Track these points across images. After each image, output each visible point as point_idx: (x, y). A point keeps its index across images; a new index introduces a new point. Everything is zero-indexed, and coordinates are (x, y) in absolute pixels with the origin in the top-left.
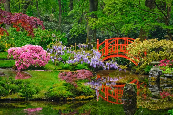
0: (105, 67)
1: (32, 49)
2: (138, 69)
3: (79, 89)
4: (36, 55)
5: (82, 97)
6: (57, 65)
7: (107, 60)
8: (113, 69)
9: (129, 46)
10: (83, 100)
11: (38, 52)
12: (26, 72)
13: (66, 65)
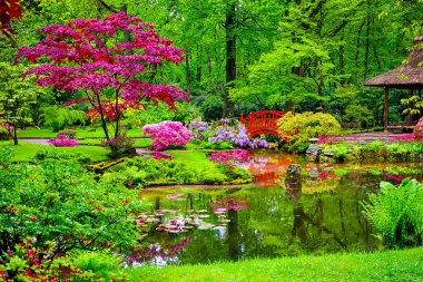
0: (252, 145)
1: (170, 126)
2: (290, 147)
3: (236, 171)
4: (175, 133)
5: (239, 180)
6: (198, 143)
7: (254, 137)
8: (261, 147)
9: (279, 122)
10: (241, 183)
11: (177, 129)
12: (164, 153)
13: (208, 144)
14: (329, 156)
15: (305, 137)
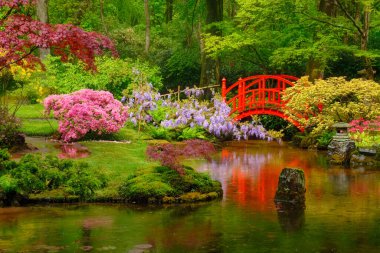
1: (91, 98)
2: (304, 139)
3: (188, 178)
4: (99, 110)
5: (193, 195)
6: (143, 130)
7: (243, 120)
11: (104, 103)
13: (160, 131)
14: (367, 154)
15: (330, 121)
